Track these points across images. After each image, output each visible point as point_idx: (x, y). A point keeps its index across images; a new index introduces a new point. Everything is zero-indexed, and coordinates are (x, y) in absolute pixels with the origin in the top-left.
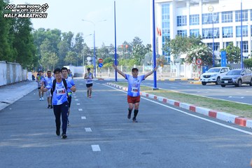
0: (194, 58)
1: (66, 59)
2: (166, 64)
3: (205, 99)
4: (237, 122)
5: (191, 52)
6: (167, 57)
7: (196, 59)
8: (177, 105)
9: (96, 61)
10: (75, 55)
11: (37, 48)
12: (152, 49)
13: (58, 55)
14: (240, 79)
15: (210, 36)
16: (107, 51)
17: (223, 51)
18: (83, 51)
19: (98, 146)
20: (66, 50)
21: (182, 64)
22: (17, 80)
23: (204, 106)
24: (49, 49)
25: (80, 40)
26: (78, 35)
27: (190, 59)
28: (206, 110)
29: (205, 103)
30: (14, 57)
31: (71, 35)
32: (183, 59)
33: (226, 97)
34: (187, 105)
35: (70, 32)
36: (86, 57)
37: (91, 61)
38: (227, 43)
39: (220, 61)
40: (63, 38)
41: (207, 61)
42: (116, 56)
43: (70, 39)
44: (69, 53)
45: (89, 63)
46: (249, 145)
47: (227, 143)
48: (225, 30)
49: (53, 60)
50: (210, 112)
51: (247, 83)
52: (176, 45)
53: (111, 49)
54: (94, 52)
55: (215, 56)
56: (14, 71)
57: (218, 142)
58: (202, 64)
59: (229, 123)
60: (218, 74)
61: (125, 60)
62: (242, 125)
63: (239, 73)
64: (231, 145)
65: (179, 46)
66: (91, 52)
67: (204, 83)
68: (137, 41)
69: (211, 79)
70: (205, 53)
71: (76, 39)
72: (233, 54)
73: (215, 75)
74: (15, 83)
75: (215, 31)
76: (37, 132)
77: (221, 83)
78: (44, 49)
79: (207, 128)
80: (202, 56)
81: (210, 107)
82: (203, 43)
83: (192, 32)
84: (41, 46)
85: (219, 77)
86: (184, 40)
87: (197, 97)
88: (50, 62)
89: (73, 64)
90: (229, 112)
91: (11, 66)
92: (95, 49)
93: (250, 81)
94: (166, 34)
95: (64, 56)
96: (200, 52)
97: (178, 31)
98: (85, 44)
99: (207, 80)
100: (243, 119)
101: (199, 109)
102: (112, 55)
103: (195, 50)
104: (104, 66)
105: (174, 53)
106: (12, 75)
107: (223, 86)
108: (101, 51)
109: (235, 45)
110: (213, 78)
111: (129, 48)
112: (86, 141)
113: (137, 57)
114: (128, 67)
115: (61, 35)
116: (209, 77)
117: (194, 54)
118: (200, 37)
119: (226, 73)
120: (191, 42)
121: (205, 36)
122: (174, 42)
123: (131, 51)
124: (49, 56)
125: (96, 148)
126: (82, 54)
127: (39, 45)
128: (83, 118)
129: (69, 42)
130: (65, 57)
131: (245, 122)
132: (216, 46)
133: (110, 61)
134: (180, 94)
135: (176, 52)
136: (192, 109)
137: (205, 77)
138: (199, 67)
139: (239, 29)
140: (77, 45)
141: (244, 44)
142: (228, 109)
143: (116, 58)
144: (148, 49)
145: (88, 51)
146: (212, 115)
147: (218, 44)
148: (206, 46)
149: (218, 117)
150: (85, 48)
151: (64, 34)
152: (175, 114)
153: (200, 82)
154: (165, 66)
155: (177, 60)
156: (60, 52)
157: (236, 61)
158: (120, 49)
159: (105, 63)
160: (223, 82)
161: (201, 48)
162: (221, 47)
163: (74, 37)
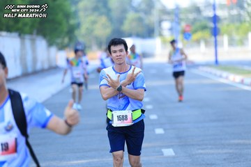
9: (179, 28)
10: (140, 20)
11: (73, 8)
13: (110, 19)
16: (197, 10)
18: (155, 12)
20: (124, 11)
22: (39, 66)
24: (95, 9)
30: (32, 26)
36: (160, 22)
37: (171, 29)
42: (215, 19)
44: (131, 15)
45: (166, 33)
49: (103, 30)
53: (206, 7)
54: (175, 14)
56: (34, 50)
74: (35, 73)
76: (78, 158)
78: (86, 9)
84: (81, 5)
95: (121, 21)
102: (209, 18)
104: (194, 37)
106: (29, 58)
108: (189, 11)
114: (237, 38)
123: (242, 7)
124: (94, 22)
126: (153, 18)
127: (76, 3)
133: (204, 28)
143: (215, 23)
145: (165, 12)
150: (158, 6)
156: (115, 14)
158: (222, 7)
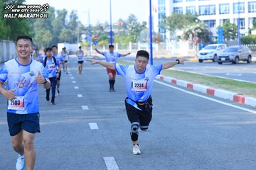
0: (191, 35)
1: (61, 37)
2: (162, 41)
3: (203, 77)
4: (236, 99)
5: (187, 30)
6: (163, 34)
7: (193, 36)
8: (174, 82)
9: (91, 38)
10: (69, 33)
11: (31, 25)
12: (148, 26)
13: (52, 32)
14: (237, 57)
15: (206, 13)
16: (101, 28)
17: (220, 28)
18: (78, 29)
19: (95, 124)
20: (60, 28)
21: (178, 41)
23: (201, 83)
24: (43, 26)
25: (74, 17)
26: (73, 12)
27: (187, 36)
28: (204, 88)
29: (203, 81)
30: (7, 35)
31: (65, 13)
32: (179, 37)
33: (223, 75)
34: (185, 83)
35: (64, 10)
36: (80, 34)
37: (86, 38)
38: (224, 20)
39: (216, 38)
40: (56, 15)
41: (204, 38)
42: (111, 33)
43: (64, 16)
44: (64, 30)
45: (84, 41)
46: (248, 122)
47: (226, 121)
48: (222, 6)
49: (47, 38)
50: (208, 90)
51: (244, 60)
52: (173, 22)
53: (106, 27)
54: (89, 30)
55: (211, 33)
56: (8, 49)
57: (217, 120)
58: (199, 41)
59: (227, 101)
60: (215, 51)
61: (120, 38)
62: (240, 103)
63: (236, 50)
64: (230, 123)
65: (175, 23)
66: (85, 30)
67: (201, 61)
68: (132, 19)
69: (208, 56)
70: (202, 30)
71: (71, 16)
72: (231, 31)
73: (212, 52)
75: (212, 8)
77: (218, 60)
78: (38, 26)
79: (205, 106)
80: (198, 33)
81: (208, 84)
82: (199, 21)
83: (189, 9)
84: (35, 24)
85: (216, 55)
86: (180, 16)
87: (195, 75)
88: (44, 39)
89: (67, 42)
90: (227, 89)
91: (4, 44)
92: (90, 27)
93: (247, 58)
94: (162, 11)
95: (58, 33)
96: (197, 29)
97: (174, 8)
98: (80, 22)
99: (203, 57)
100: (242, 96)
101: (197, 86)
102: (107, 33)
103: (191, 28)
104: (99, 43)
105: (170, 30)
106: (5, 53)
107: (221, 63)
108: (96, 28)
109: (232, 22)
110: (210, 55)
111: (125, 26)
112: (84, 119)
113: (132, 34)
114: (123, 44)
115: (55, 13)
116: (206, 54)
117: (190, 31)
118: (196, 13)
119: (223, 50)
120: (187, 19)
121: (202, 13)
122: (170, 19)
123: (126, 28)
124: (43, 34)
125: (93, 126)
126: (77, 32)
127: (32, 23)
128: (80, 96)
129: (63, 20)
130: (59, 35)
131: (243, 100)
132: (212, 23)
133: (105, 38)
134: (177, 71)
135: (172, 28)
136: (190, 87)
137: (202, 54)
138: (196, 44)
139: (236, 5)
140: (71, 22)
141: (241, 21)
142: (226, 86)
143: (111, 36)
144: (144, 26)
145: (83, 28)
146: (210, 93)
147: (214, 21)
148: (202, 23)
149: (216, 94)
150: (79, 25)
151: (58, 12)
152: (172, 92)
153: (196, 60)
154: (161, 43)
155: (173, 37)
156: (54, 29)
157: (233, 38)
158: (115, 27)
159: (100, 40)
160: (220, 60)
161: (198, 25)
162: (217, 24)
163: (69, 14)
